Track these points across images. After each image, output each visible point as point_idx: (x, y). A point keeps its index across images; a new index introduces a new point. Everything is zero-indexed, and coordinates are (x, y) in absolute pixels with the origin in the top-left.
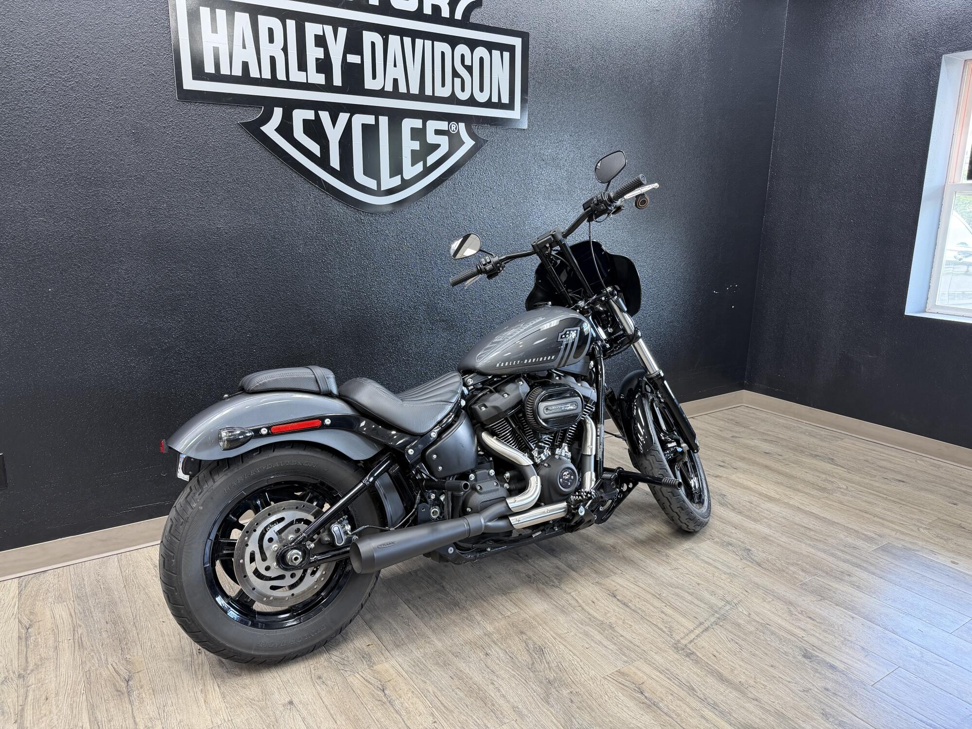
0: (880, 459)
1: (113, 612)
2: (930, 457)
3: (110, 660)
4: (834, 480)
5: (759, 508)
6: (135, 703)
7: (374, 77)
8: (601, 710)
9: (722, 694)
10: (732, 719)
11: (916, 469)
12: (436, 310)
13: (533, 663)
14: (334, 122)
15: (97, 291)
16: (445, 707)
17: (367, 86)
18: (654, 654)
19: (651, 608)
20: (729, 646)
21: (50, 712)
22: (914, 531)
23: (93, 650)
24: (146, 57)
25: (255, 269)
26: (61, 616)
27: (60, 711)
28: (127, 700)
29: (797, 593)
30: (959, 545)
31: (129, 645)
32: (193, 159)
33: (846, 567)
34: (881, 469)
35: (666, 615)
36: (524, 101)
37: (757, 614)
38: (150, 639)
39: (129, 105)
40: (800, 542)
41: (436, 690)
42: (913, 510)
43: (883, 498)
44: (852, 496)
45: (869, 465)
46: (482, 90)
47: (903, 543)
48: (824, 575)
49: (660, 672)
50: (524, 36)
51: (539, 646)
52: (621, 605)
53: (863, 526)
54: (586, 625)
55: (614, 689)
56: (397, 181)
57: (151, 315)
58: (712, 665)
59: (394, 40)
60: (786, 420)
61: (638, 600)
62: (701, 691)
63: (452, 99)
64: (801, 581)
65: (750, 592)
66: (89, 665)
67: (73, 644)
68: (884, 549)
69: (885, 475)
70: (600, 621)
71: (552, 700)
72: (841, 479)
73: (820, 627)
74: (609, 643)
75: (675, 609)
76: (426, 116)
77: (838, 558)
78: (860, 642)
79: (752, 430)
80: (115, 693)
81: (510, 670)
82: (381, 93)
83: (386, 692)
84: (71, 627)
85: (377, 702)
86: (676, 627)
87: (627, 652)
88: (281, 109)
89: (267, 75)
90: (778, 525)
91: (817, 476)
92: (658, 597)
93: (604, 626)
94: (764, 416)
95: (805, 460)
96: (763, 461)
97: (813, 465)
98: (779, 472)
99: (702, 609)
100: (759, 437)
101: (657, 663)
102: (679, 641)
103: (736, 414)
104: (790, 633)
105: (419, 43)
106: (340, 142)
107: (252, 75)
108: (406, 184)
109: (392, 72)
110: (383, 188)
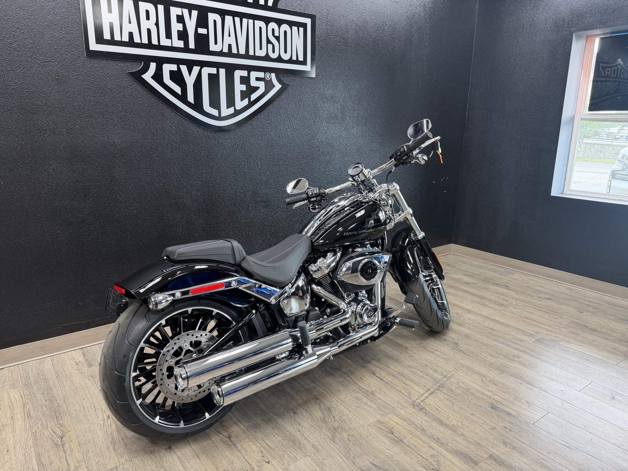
0: (537, 286)
1: (50, 394)
2: (567, 284)
3: (49, 425)
4: (508, 299)
5: (462, 318)
6: (67, 452)
7: (216, 43)
8: (368, 445)
9: (442, 433)
10: (448, 447)
11: (558, 292)
12: (258, 194)
13: (324, 418)
14: (190, 72)
15: (34, 183)
16: (269, 446)
17: (211, 49)
18: (400, 409)
19: (397, 381)
20: (446, 403)
21: (11, 459)
22: (558, 330)
23: (37, 419)
24: (65, 28)
25: (139, 168)
26: (15, 398)
27: (17, 458)
28: (62, 450)
29: (487, 369)
30: (584, 338)
31: (62, 414)
32: (97, 96)
33: (516, 352)
34: (537, 292)
35: (406, 385)
36: (313, 59)
37: (463, 383)
38: (75, 410)
39: (53, 60)
40: (489, 338)
41: (263, 436)
42: (557, 316)
43: (538, 310)
44: (520, 309)
45: (529, 289)
46: (286, 52)
47: (550, 337)
48: (503, 358)
49: (404, 420)
50: (313, 17)
51: (328, 407)
52: (379, 380)
53: (527, 327)
54: (357, 393)
55: (375, 432)
56: (231, 111)
57: (71, 199)
58: (435, 415)
59: (229, 19)
60: (478, 262)
61: (389, 376)
62: (429, 431)
63: (267, 58)
64: (489, 362)
65: (458, 369)
66: (35, 428)
67: (24, 415)
68: (539, 341)
69: (539, 295)
70: (365, 390)
71: (337, 440)
72: (513, 298)
73: (501, 390)
74: (371, 403)
75: (412, 381)
76: (250, 69)
77: (512, 347)
78: (525, 398)
79: (458, 269)
80: (54, 445)
81: (310, 422)
82: (220, 54)
83: (231, 439)
84: (22, 404)
85: (225, 445)
86: (413, 392)
87: (383, 409)
88: (155, 63)
89: (145, 41)
90: (474, 328)
91: (498, 297)
92: (402, 374)
93: (368, 393)
94: (464, 260)
95: (491, 287)
96: (464, 288)
97: (496, 290)
98: (475, 295)
99: (429, 381)
100: (461, 273)
101: (401, 415)
102: (415, 401)
103: (448, 259)
104: (483, 394)
105: (245, 21)
106: (194, 85)
107: (135, 41)
108: (237, 113)
109: (227, 40)
110: (222, 115)
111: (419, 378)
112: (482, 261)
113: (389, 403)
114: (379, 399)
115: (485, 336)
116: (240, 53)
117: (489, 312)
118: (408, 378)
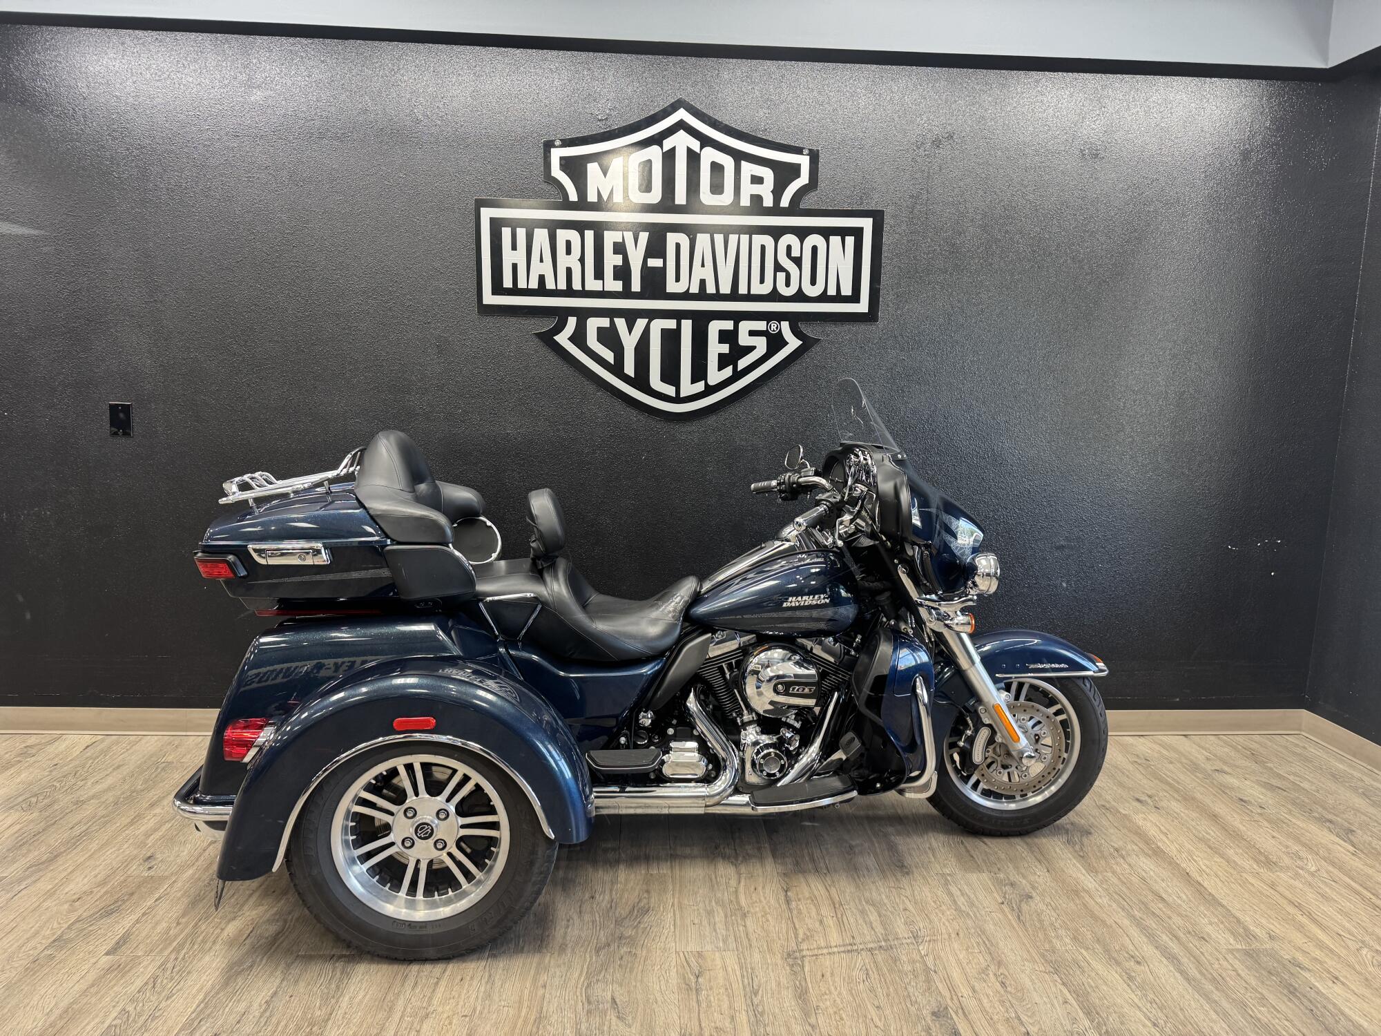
4: (1308, 856)
5: (1120, 859)
7: (678, 280)
8: (640, 974)
9: (782, 1008)
10: (761, 1030)
13: (625, 918)
14: (631, 328)
17: (668, 290)
18: (758, 951)
19: (814, 913)
20: (855, 973)
24: (453, 277)
29: (1026, 956)
33: (1151, 953)
35: (821, 924)
36: (874, 291)
37: (938, 958)
43: (1363, 897)
44: (1306, 882)
46: (813, 282)
48: (1100, 952)
49: (741, 967)
50: (877, 215)
52: (782, 901)
53: (1262, 919)
55: (674, 964)
56: (700, 387)
59: (703, 240)
61: (808, 901)
63: (774, 296)
64: (1053, 947)
65: (961, 936)
70: (740, 906)
71: (604, 951)
72: (1326, 859)
73: (1002, 996)
74: (723, 927)
75: (840, 922)
76: (737, 317)
77: (1155, 943)
82: (686, 296)
86: (817, 939)
87: (731, 940)
88: (575, 318)
91: (1287, 847)
92: (837, 906)
93: (738, 912)
94: (1319, 754)
95: (1298, 823)
96: (1220, 808)
97: (1303, 831)
98: (1224, 828)
99: (873, 932)
100: (1261, 779)
101: (749, 960)
102: (801, 951)
103: (1270, 744)
104: (951, 989)
105: (733, 238)
106: (636, 349)
107: (548, 287)
108: (709, 390)
109: (699, 273)
110: (683, 395)
111: (860, 921)
112: (1365, 765)
113: (753, 937)
114: (745, 926)
115: (1119, 904)
116: (721, 292)
117: (1208, 867)
118: (839, 916)
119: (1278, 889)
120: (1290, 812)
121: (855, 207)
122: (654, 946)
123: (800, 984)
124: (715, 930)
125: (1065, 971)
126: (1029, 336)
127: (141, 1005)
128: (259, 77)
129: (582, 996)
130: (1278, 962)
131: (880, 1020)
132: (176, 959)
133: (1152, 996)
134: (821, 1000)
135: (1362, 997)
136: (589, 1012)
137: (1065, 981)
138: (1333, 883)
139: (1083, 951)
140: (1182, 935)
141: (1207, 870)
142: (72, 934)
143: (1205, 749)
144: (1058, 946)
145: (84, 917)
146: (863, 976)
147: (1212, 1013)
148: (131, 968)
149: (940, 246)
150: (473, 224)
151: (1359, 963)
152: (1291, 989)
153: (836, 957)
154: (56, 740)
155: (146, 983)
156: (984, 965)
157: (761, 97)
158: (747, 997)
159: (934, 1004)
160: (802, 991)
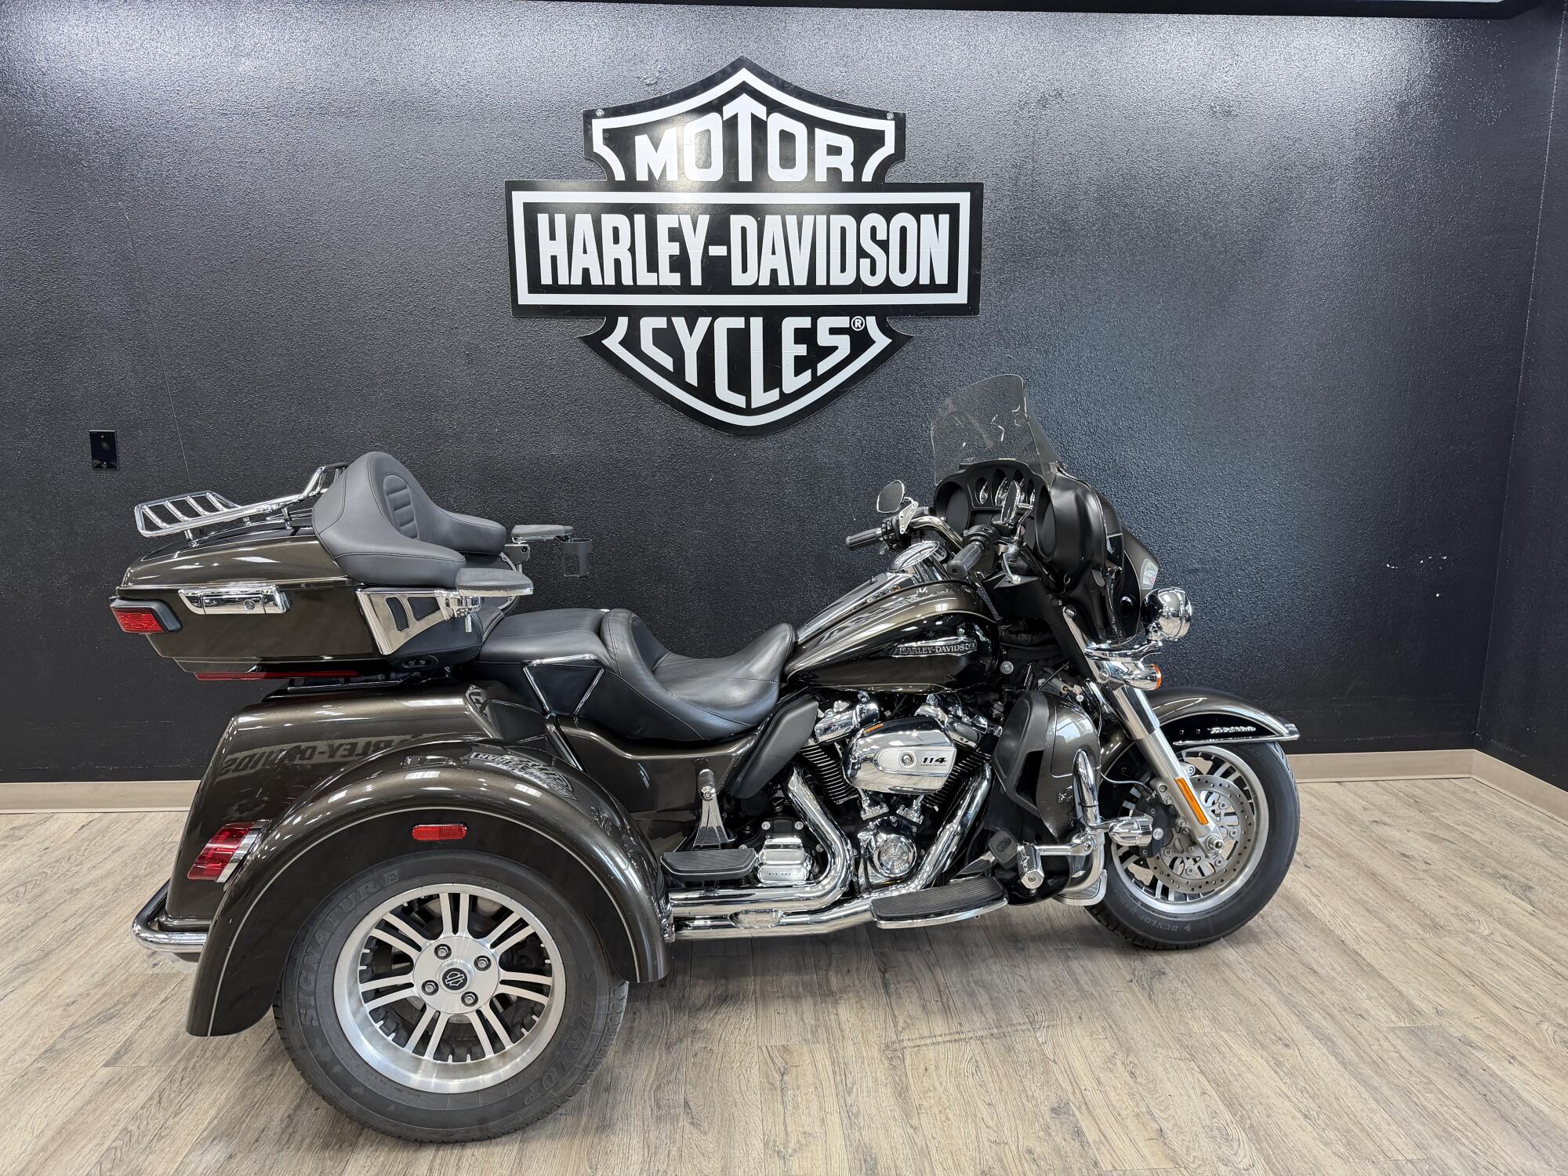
4: (1481, 918)
7: (745, 270)
8: (716, 1074)
9: (879, 1108)
10: (857, 1134)
14: (691, 329)
17: (734, 283)
18: (851, 1044)
19: (915, 998)
20: (963, 1065)
29: (1159, 1042)
33: (1300, 1034)
35: (924, 1009)
36: (973, 278)
37: (1057, 1046)
40: (1270, 984)
44: (1479, 949)
46: (903, 269)
49: (833, 1063)
51: (727, 995)
52: (879, 983)
53: (1429, 993)
56: (774, 395)
59: (772, 222)
61: (909, 984)
62: (857, 1096)
63: (858, 287)
72: (1500, 920)
73: (1131, 1088)
74: (811, 1017)
75: (946, 1007)
76: (816, 312)
77: (1305, 1021)
78: (1167, 1121)
79: (1432, 818)
82: (755, 289)
86: (920, 1026)
87: (821, 1031)
88: (627, 318)
89: (610, 280)
91: (1456, 908)
94: (1491, 799)
95: (1469, 880)
96: (1380, 866)
97: (1474, 889)
98: (1385, 888)
99: (983, 1018)
100: (1425, 830)
101: (841, 1052)
102: (901, 1041)
103: (1436, 789)
104: (1073, 1081)
105: (808, 220)
106: (699, 353)
107: (593, 283)
108: (786, 399)
109: (769, 262)
110: (754, 405)
111: (969, 1006)
112: (1544, 812)
113: (846, 1027)
116: (796, 283)
117: (1366, 933)
118: (945, 1000)
119: (1446, 956)
120: (1460, 867)
121: (950, 180)
122: (733, 1041)
123: (900, 1080)
124: (802, 1020)
125: (1203, 1057)
126: (1154, 326)
127: (145, 1123)
128: (248, 44)
129: (650, 1100)
130: (1447, 1040)
131: (992, 1119)
132: (185, 1069)
133: (1302, 1084)
134: (925, 1097)
135: (1543, 1079)
136: (659, 1119)
137: (1203, 1068)
138: (1509, 949)
139: (1223, 1034)
140: (1337, 1013)
141: (1366, 938)
142: (66, 1044)
143: (1360, 797)
144: (1195, 1029)
145: (80, 1021)
146: (971, 1068)
147: (1371, 1101)
148: (133, 1082)
149: (1049, 223)
150: (503, 211)
151: (1539, 1040)
152: (1462, 1072)
153: (941, 1048)
154: (46, 820)
155: (151, 1098)
156: (1110, 1052)
157: (837, 53)
158: (840, 1096)
159: (1054, 1099)
160: (902, 1088)
